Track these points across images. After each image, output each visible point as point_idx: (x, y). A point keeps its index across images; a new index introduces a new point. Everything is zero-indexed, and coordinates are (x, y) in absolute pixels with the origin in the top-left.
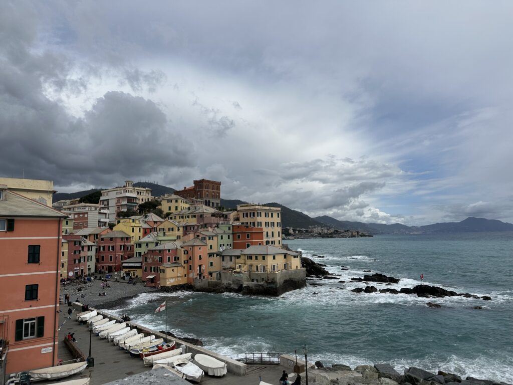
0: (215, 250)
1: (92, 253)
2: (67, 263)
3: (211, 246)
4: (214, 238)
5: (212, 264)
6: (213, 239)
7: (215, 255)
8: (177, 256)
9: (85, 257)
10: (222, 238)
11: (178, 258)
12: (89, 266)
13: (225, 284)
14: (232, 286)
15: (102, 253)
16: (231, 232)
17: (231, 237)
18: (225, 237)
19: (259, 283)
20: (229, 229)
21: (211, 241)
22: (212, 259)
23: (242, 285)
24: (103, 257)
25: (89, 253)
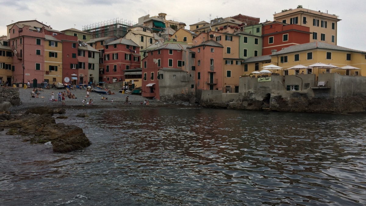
0: (234, 55)
1: (95, 60)
2: (61, 66)
3: (229, 49)
4: (234, 38)
5: (229, 74)
6: (231, 40)
7: (234, 62)
8: (182, 61)
9: (84, 63)
10: (246, 41)
11: (183, 62)
12: (91, 75)
13: (243, 95)
14: (253, 96)
15: (107, 62)
16: (260, 34)
17: (260, 41)
18: (251, 40)
19: (300, 91)
20: (258, 30)
21: (229, 42)
22: (228, 67)
23: (269, 95)
24: (108, 67)
25: (91, 60)
